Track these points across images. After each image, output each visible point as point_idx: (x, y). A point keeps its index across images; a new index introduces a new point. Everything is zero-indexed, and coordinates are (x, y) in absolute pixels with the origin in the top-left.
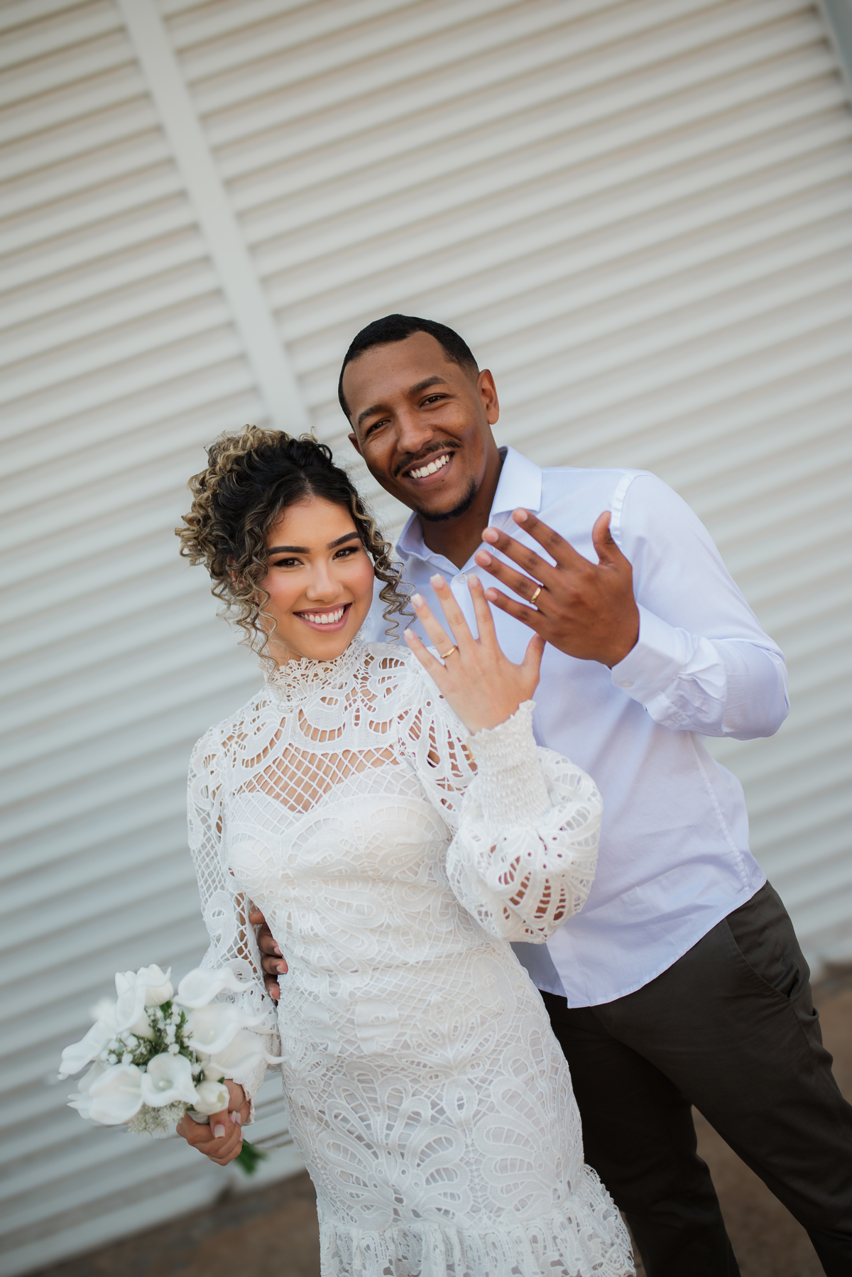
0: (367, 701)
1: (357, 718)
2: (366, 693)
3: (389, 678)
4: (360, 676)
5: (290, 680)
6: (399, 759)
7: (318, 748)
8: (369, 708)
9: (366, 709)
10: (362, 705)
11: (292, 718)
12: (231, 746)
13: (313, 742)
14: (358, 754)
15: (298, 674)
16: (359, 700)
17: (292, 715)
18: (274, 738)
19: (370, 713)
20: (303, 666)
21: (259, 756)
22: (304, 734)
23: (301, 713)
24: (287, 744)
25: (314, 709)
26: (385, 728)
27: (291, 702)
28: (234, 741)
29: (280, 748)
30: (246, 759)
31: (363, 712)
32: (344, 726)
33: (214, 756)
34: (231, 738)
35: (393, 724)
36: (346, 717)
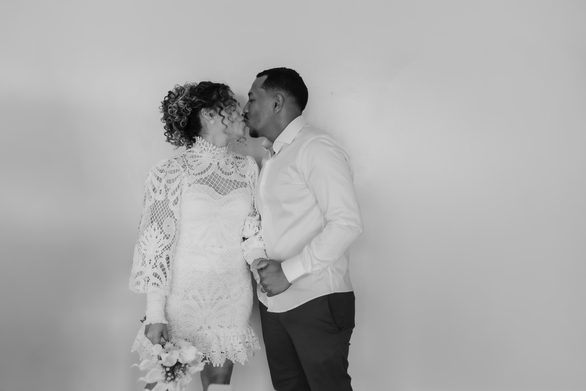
2: (236, 164)
5: (218, 153)
8: (239, 169)
10: (236, 168)
12: (186, 168)
13: (222, 174)
17: (215, 163)
18: (208, 168)
19: (239, 171)
21: (202, 172)
22: (219, 170)
23: (218, 163)
24: (213, 171)
25: (222, 164)
26: (245, 176)
27: (214, 159)
28: (187, 166)
29: (210, 172)
30: (195, 173)
31: (237, 170)
32: (232, 172)
33: (179, 170)
34: (185, 166)
35: (247, 175)
36: (233, 170)
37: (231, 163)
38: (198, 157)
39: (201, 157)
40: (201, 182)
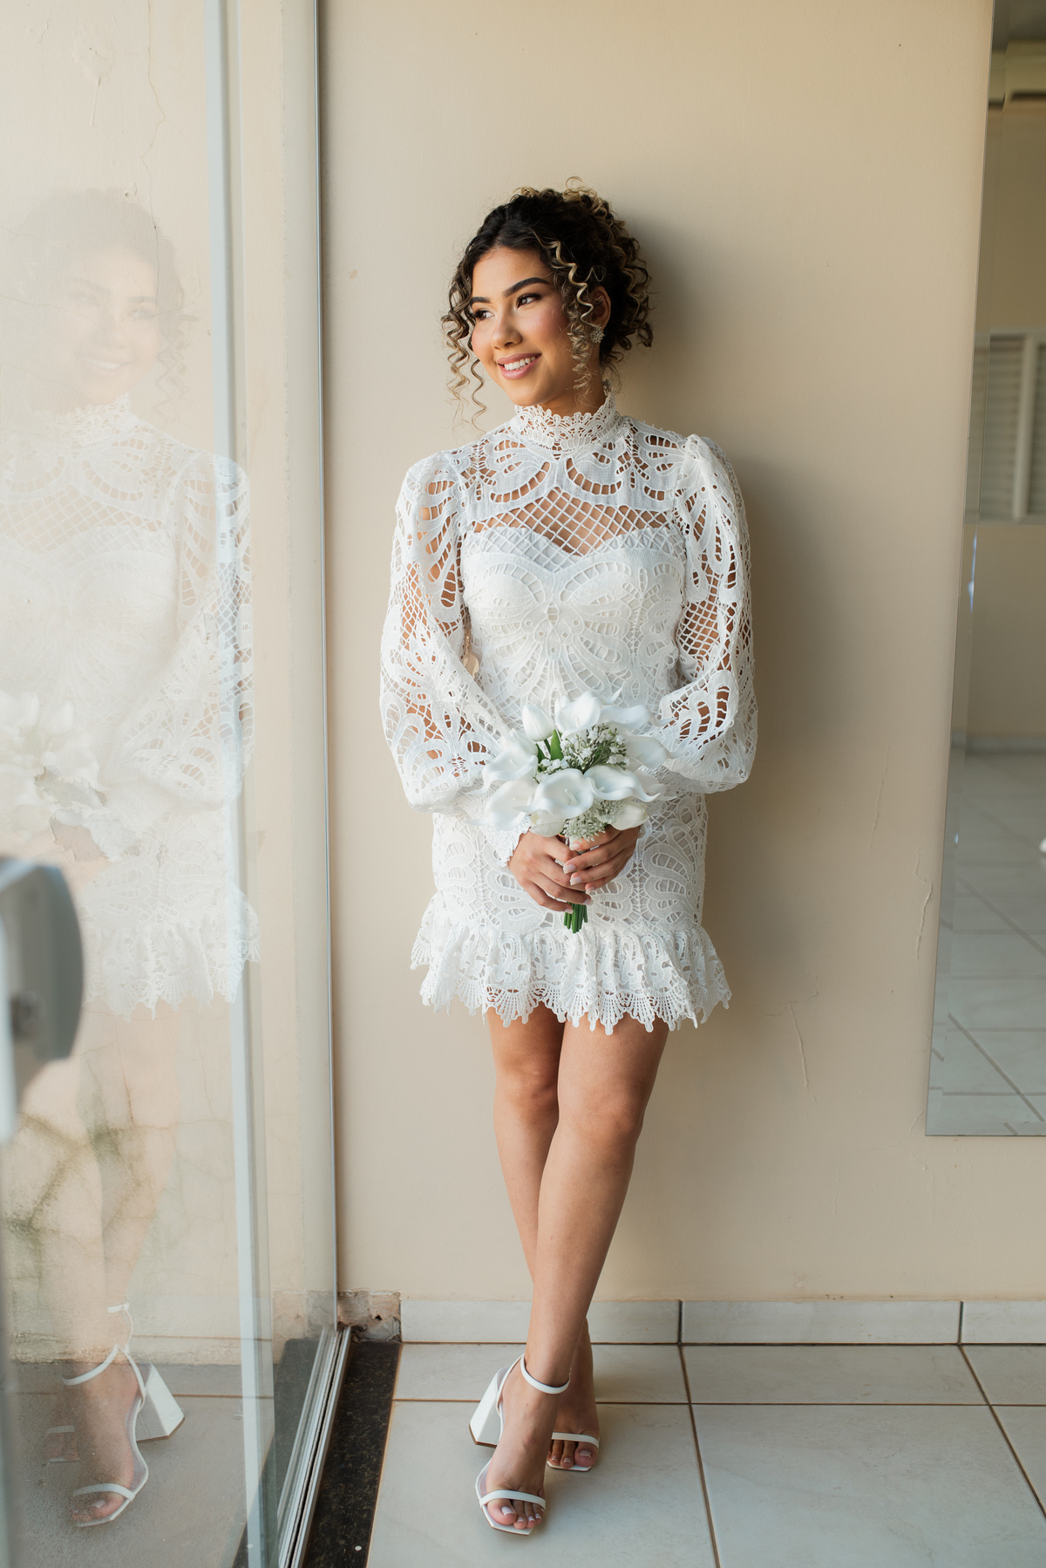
0: (639, 468)
1: (633, 480)
2: (638, 461)
3: (661, 455)
4: (631, 443)
5: (566, 430)
6: (671, 525)
7: (589, 498)
8: (643, 475)
9: (640, 474)
10: (636, 471)
11: (558, 465)
12: (474, 478)
13: (585, 491)
14: (636, 513)
15: (577, 427)
16: (632, 465)
17: (557, 462)
18: (536, 479)
19: (644, 479)
20: (585, 420)
21: (515, 492)
22: (572, 482)
23: (569, 462)
24: (552, 488)
25: (584, 460)
26: (661, 496)
27: (557, 452)
28: (477, 475)
29: (544, 489)
30: (497, 494)
31: (637, 477)
32: (619, 484)
33: (452, 483)
34: (472, 471)
35: (670, 495)
36: (620, 477)
37: (620, 458)
38: (515, 445)
39: (522, 445)
40: (513, 518)
